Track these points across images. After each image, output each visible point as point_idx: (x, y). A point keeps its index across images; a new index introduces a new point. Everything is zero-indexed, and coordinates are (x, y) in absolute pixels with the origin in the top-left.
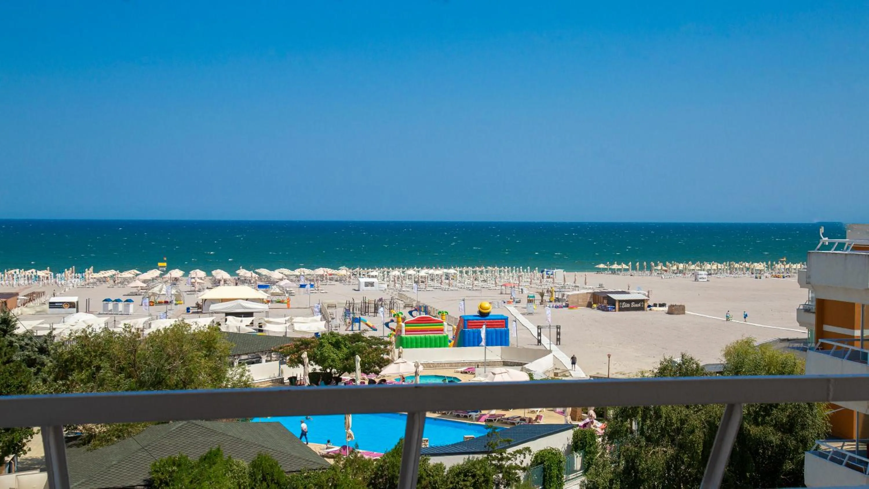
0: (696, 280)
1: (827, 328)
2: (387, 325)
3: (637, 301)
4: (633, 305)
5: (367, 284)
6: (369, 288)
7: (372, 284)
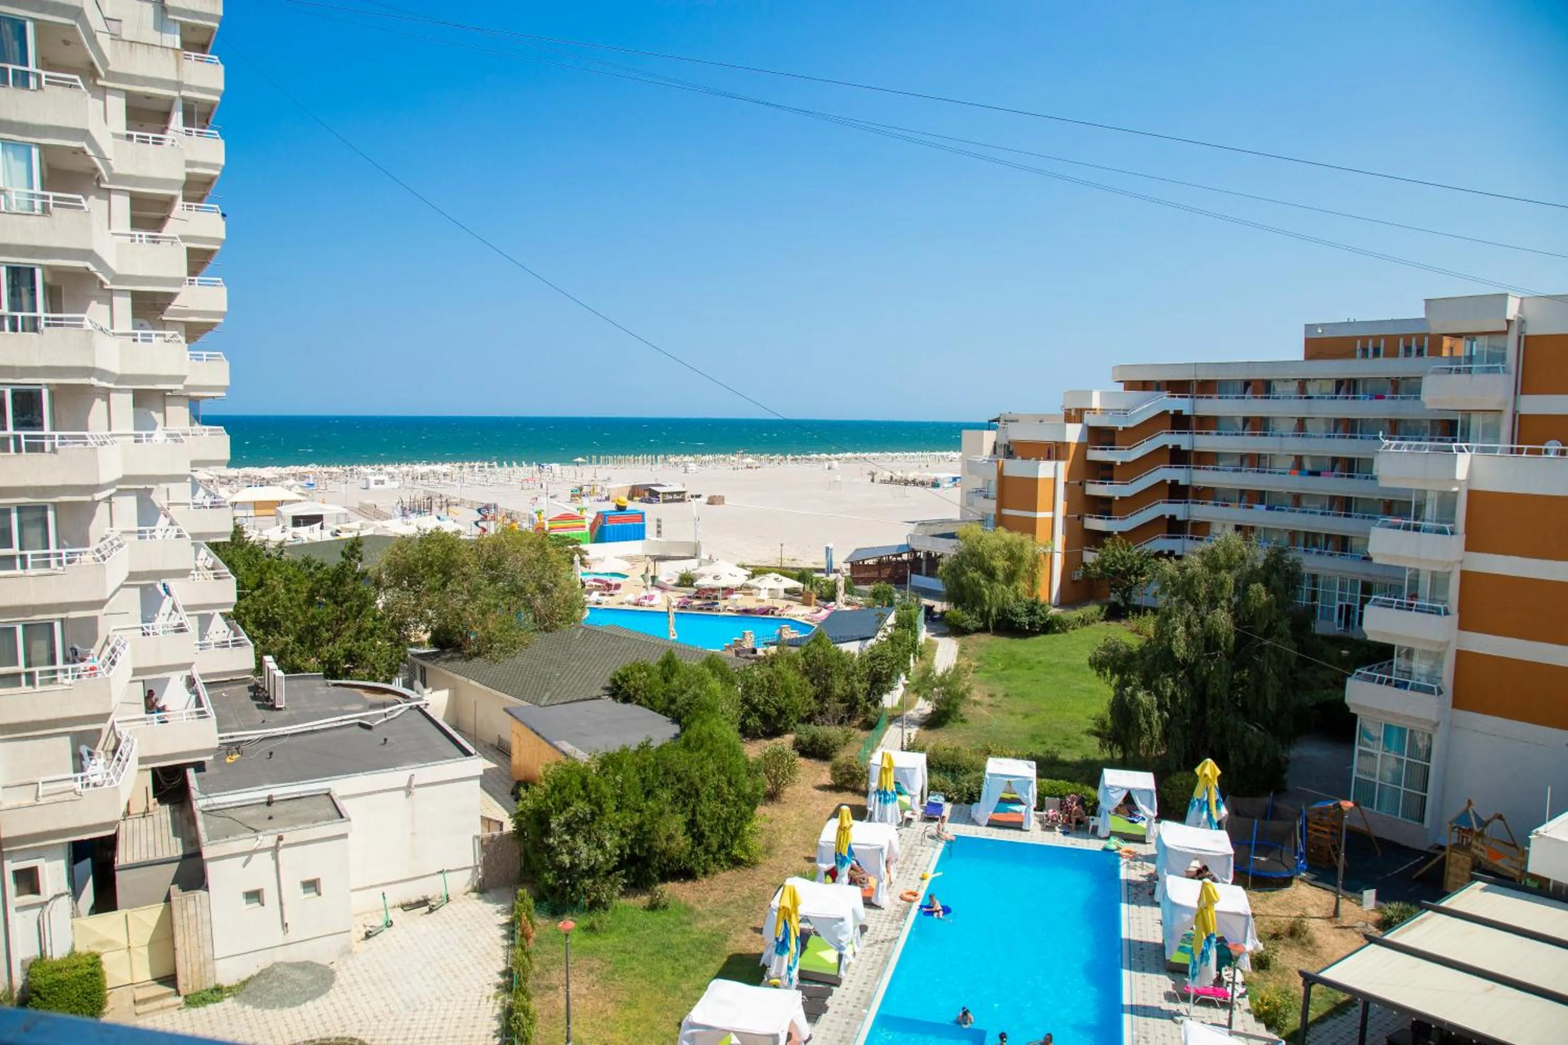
0: (686, 471)
1: (1006, 512)
2: (476, 523)
3: (679, 493)
4: (676, 497)
5: (377, 483)
6: (380, 486)
7: (382, 482)
